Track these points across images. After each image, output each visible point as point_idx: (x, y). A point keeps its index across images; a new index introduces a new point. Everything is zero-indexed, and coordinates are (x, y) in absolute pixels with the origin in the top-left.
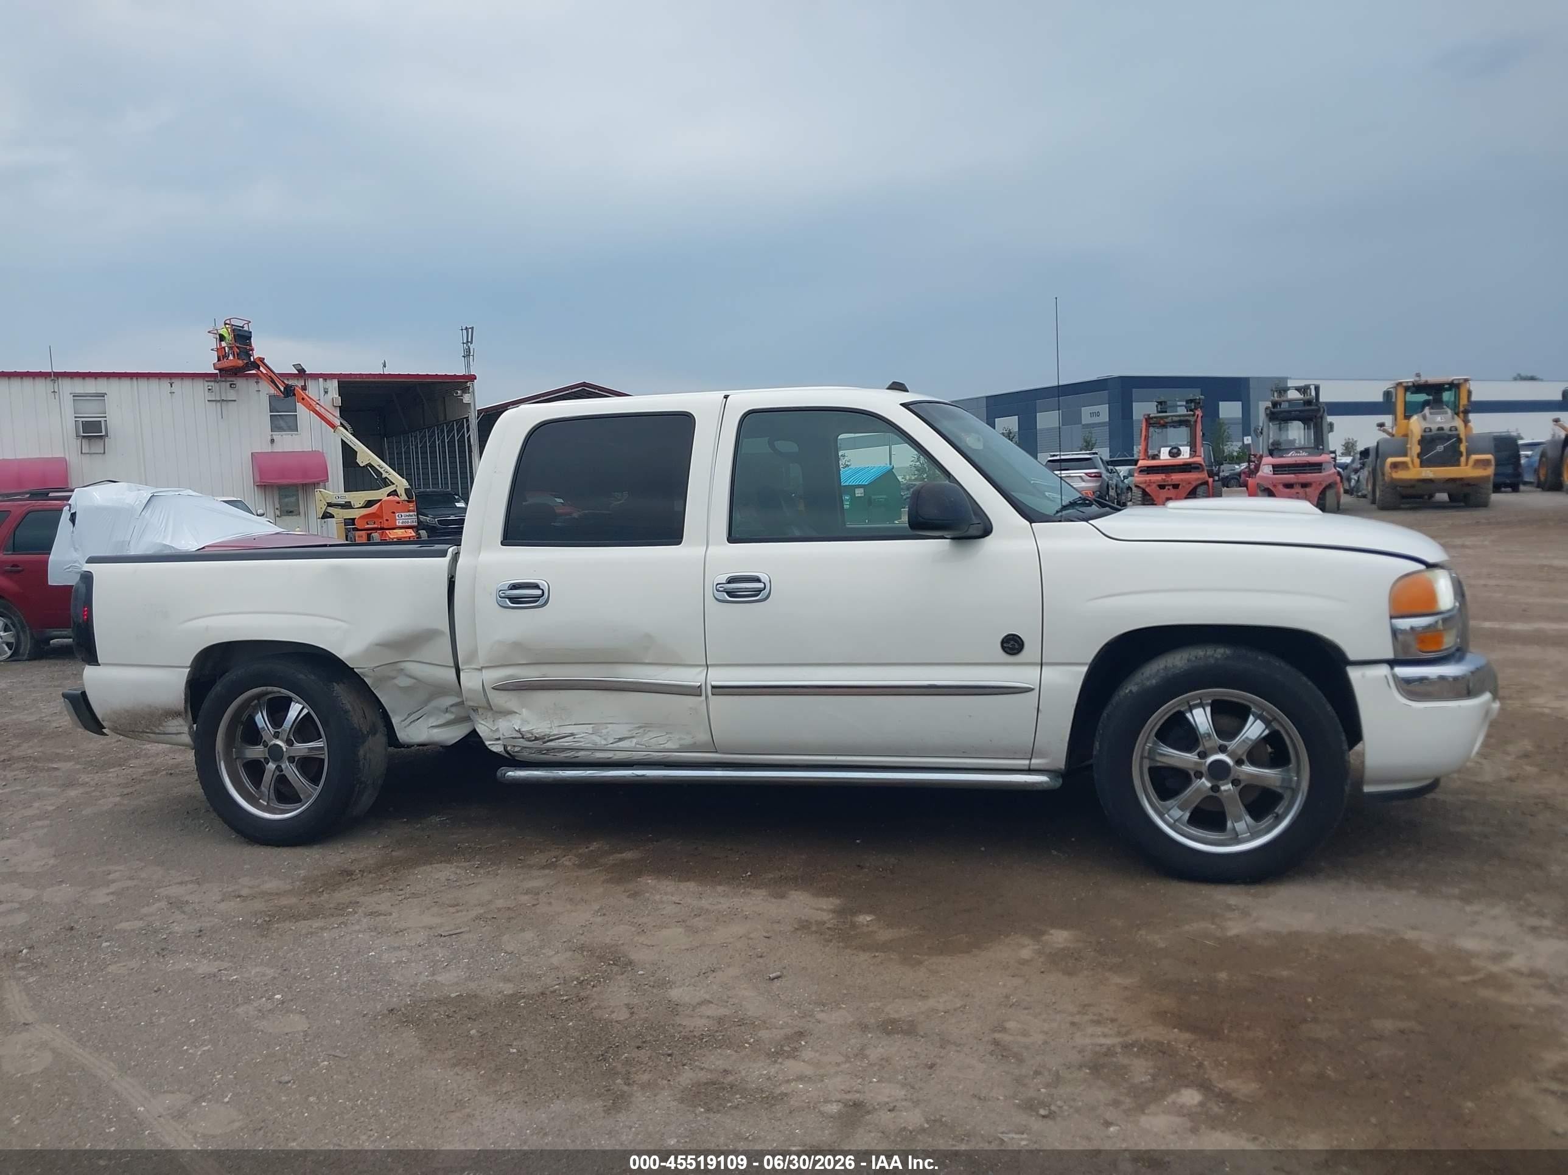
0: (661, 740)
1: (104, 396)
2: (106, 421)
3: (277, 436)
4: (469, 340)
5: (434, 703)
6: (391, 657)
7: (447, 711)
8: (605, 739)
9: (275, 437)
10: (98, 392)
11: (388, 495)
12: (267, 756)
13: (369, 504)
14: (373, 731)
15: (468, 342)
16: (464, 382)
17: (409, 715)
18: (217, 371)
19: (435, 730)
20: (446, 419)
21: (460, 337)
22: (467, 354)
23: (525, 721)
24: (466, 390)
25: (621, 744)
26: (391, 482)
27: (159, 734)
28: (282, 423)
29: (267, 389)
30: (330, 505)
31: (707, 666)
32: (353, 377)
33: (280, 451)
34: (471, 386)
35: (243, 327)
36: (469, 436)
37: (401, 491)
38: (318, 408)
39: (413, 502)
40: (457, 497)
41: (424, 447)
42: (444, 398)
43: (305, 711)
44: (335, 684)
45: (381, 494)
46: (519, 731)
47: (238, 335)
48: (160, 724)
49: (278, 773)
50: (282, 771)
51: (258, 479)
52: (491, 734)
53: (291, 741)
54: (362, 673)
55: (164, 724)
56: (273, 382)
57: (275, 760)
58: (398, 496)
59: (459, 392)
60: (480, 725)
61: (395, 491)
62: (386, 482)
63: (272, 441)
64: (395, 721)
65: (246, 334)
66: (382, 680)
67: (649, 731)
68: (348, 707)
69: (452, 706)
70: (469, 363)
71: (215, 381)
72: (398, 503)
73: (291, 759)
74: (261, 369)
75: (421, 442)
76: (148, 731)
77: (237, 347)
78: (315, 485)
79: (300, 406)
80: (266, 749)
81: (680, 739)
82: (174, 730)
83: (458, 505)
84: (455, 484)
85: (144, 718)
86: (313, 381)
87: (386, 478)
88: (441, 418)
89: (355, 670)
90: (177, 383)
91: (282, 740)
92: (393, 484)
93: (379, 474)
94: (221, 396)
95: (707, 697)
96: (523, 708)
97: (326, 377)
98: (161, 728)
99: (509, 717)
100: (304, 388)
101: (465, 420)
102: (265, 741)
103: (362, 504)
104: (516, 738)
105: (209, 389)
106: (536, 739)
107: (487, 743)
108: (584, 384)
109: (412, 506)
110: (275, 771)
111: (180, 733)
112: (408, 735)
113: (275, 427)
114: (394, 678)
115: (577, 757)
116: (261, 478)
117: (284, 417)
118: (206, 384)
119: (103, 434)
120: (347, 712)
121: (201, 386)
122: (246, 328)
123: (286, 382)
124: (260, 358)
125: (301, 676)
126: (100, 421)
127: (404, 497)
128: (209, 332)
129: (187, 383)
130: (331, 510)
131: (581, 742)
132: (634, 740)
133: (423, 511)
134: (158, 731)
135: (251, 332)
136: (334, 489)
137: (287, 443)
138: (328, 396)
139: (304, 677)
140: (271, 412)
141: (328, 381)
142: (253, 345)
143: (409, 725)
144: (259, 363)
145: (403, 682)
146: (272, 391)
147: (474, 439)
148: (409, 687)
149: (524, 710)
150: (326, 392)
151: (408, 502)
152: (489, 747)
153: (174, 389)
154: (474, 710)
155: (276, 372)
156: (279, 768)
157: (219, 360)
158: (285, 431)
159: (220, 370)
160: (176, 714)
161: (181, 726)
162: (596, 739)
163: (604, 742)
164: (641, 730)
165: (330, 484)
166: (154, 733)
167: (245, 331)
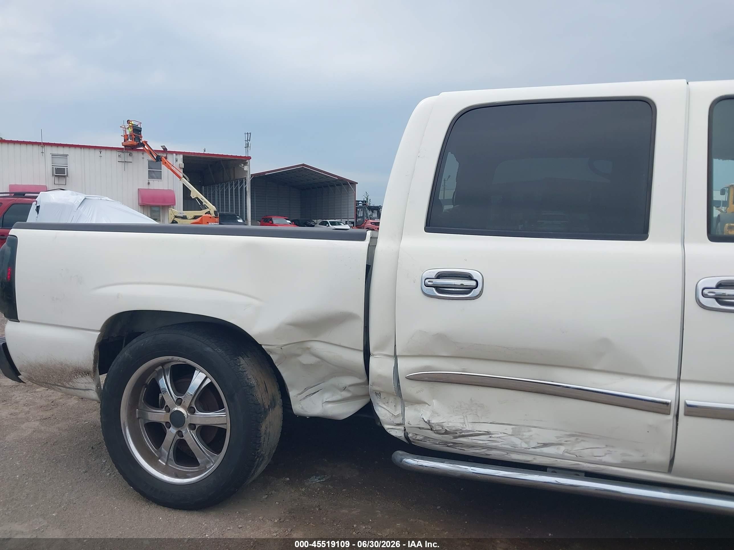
0: (596, 452)
1: (67, 156)
2: (67, 168)
3: (151, 181)
4: (249, 139)
5: (333, 381)
6: (299, 336)
7: (345, 389)
8: (526, 443)
9: (150, 182)
10: (64, 154)
11: (206, 214)
12: (169, 421)
13: (195, 217)
14: (273, 405)
15: (248, 140)
16: (244, 160)
17: (306, 389)
18: (123, 147)
19: (330, 405)
20: (234, 178)
21: (244, 138)
22: (247, 146)
23: (435, 413)
24: (245, 164)
25: (546, 450)
26: (207, 207)
27: (69, 388)
28: (153, 175)
29: (148, 157)
30: (176, 217)
31: (679, 380)
32: (190, 154)
33: (152, 188)
34: (248, 162)
35: (137, 126)
36: (246, 187)
37: (212, 212)
38: (172, 168)
39: (217, 218)
40: (238, 217)
41: (222, 192)
42: (234, 168)
43: (208, 381)
44: (241, 358)
45: (202, 213)
46: (428, 423)
47: (135, 129)
48: (70, 380)
49: (178, 438)
50: (183, 436)
51: (140, 202)
52: (392, 419)
53: (193, 409)
54: (269, 350)
55: (74, 380)
56: (151, 153)
57: (176, 426)
58: (210, 214)
59: (242, 165)
60: (380, 408)
61: (209, 212)
62: (205, 207)
63: (149, 183)
64: (292, 394)
65: (140, 129)
66: (286, 357)
67: (582, 441)
68: (253, 382)
69: (350, 386)
70: (248, 151)
71: (122, 152)
72: (211, 218)
73: (192, 426)
74: (146, 147)
75: (221, 189)
76: (59, 384)
77: (134, 135)
78: (169, 206)
79: (164, 167)
80: (169, 414)
81: (623, 455)
82: (83, 386)
83: (239, 221)
84: (237, 211)
85: (56, 373)
86: (171, 155)
87: (205, 205)
88: (232, 178)
89: (263, 346)
90: (103, 152)
91: (184, 407)
92: (209, 208)
93: (201, 203)
94: (125, 160)
95: (677, 416)
96: (434, 399)
97: (177, 153)
98: (70, 383)
99: (418, 407)
100: (166, 158)
101: (244, 179)
102: (167, 406)
103: (192, 217)
104: (423, 428)
105: (119, 156)
106: (447, 433)
107: (386, 427)
108: (303, 165)
109: (217, 220)
110: (176, 435)
111: (88, 390)
112: (302, 408)
113: (151, 177)
114: (299, 355)
115: (489, 455)
116: (142, 201)
117: (155, 172)
118: (118, 153)
119: (66, 175)
120: (251, 387)
121: (115, 154)
122: (139, 126)
123: (157, 154)
124: (145, 141)
125: (208, 349)
126: (64, 168)
127: (213, 215)
128: (121, 127)
129: (109, 152)
130: (176, 219)
131: (498, 442)
132: (562, 448)
133: (221, 223)
134: (69, 386)
135: (141, 128)
136: (178, 209)
137: (156, 185)
138: (178, 163)
139: (211, 351)
140: (149, 169)
141: (178, 155)
142: (142, 135)
143: (304, 398)
144: (145, 144)
145: (307, 359)
146: (150, 158)
147: (248, 189)
148: (311, 365)
149: (434, 401)
150: (177, 161)
151: (215, 217)
152: (388, 431)
153: (102, 155)
154: (376, 394)
155: (153, 149)
156: (179, 433)
157: (125, 141)
158: (155, 179)
159: (125, 146)
160: (86, 373)
161: (89, 383)
162: (517, 441)
163: (524, 445)
164: (573, 439)
165: (176, 206)
166: (65, 387)
167: (139, 127)
